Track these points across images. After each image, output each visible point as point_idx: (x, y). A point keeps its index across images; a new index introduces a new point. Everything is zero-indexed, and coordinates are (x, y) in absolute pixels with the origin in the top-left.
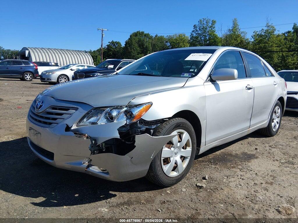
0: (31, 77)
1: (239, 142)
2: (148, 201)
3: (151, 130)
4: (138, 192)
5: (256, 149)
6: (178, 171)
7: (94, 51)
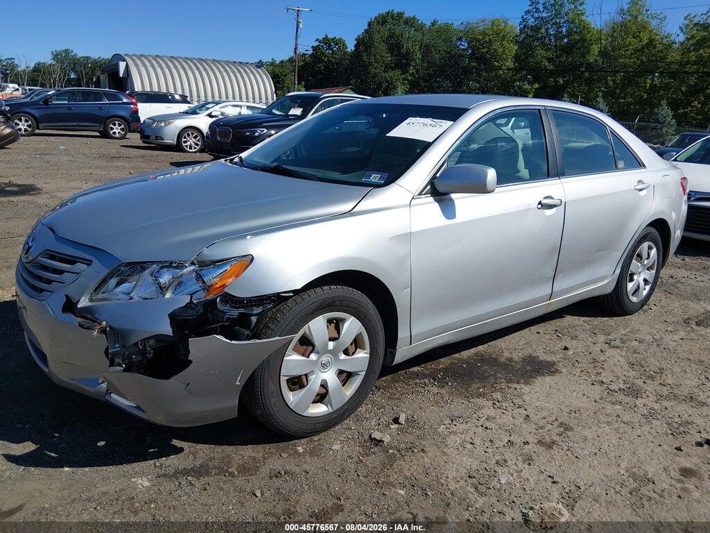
0: (122, 130)
1: (534, 328)
2: (244, 470)
3: (253, 318)
4: (233, 445)
5: (566, 348)
6: (329, 404)
7: (282, 62)
